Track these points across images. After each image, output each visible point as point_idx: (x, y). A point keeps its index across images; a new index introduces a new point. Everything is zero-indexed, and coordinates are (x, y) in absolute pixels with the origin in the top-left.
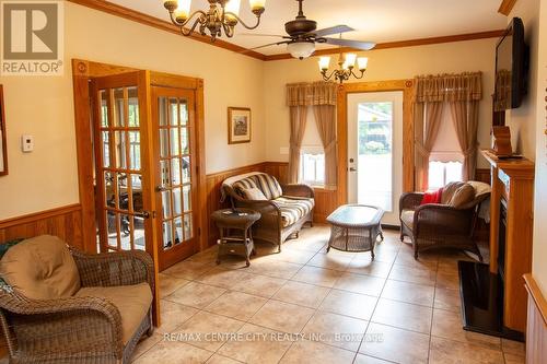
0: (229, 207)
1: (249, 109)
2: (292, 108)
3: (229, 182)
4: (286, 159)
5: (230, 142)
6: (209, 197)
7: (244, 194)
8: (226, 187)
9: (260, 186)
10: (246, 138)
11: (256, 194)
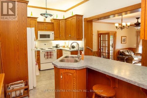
0: (121, 55)
1: (126, 37)
2: (137, 36)
3: (121, 51)
4: (135, 47)
5: (121, 43)
6: (117, 53)
7: (124, 53)
8: (120, 52)
9: (128, 52)
10: (125, 42)
11: (127, 53)
